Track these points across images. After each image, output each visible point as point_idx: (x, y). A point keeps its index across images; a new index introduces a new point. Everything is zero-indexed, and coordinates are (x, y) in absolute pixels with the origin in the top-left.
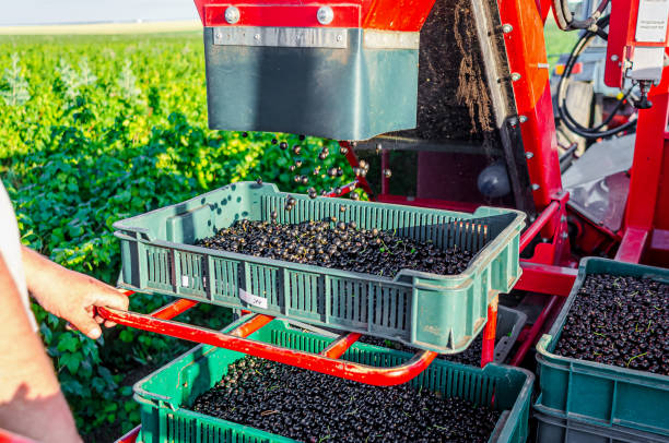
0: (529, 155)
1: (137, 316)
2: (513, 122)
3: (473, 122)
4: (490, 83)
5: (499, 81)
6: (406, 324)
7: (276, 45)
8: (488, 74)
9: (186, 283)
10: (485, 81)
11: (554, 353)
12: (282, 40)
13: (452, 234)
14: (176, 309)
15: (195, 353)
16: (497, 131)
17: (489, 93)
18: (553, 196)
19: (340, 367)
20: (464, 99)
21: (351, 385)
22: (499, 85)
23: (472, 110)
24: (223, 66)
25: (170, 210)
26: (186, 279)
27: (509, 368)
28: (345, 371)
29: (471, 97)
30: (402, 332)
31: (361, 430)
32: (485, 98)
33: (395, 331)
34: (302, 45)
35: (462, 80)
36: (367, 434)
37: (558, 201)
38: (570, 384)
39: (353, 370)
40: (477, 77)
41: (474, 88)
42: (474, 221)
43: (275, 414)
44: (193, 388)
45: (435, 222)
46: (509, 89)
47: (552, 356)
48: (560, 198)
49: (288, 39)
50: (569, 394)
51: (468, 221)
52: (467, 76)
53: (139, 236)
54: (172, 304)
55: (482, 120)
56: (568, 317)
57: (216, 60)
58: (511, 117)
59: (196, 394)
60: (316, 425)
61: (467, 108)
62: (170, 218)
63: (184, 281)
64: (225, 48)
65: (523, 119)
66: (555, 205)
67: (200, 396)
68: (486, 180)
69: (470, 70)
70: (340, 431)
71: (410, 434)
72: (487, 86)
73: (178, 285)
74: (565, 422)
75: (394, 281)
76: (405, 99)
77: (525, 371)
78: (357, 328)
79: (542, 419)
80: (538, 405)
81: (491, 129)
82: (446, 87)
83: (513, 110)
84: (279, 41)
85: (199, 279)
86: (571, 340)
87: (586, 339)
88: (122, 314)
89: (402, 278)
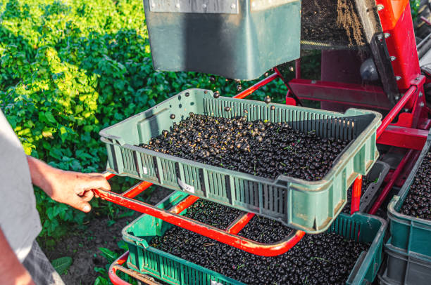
0: (393, 58)
1: (114, 195)
2: (380, 37)
3: (350, 39)
4: (360, 14)
5: (368, 11)
6: (285, 211)
7: (190, 11)
8: (359, 8)
9: (146, 172)
10: (356, 12)
11: (400, 212)
12: (194, 9)
13: (329, 127)
14: (140, 188)
15: (164, 203)
16: (367, 45)
17: (360, 20)
18: (412, 82)
19: (238, 242)
20: (342, 25)
21: (263, 224)
22: (368, 13)
23: (348, 32)
24: (157, 27)
25: (142, 116)
26: (145, 169)
27: (370, 217)
28: (240, 245)
29: (347, 23)
30: (282, 215)
31: (266, 260)
32: (357, 24)
33: (277, 214)
34: (208, 12)
35: (340, 12)
36: (269, 263)
37: (416, 86)
38: (411, 234)
39: (246, 245)
40: (350, 10)
41: (349, 17)
42: (344, 119)
43: (212, 246)
44: (162, 226)
45: (318, 118)
46: (376, 16)
47: (398, 215)
48: (417, 83)
49: (198, 8)
50: (410, 240)
51: (340, 118)
52: (343, 9)
53: (114, 142)
54: (137, 186)
55: (356, 38)
56: (415, 178)
57: (152, 22)
58: (379, 33)
59: (165, 229)
60: (237, 255)
61: (345, 30)
62: (140, 122)
63: (144, 171)
64: (158, 14)
65: (387, 35)
66: (413, 89)
67: (168, 230)
68: (365, 70)
69: (345, 6)
70: (252, 260)
71: (298, 263)
72: (358, 16)
73: (141, 173)
74: (407, 257)
75: (274, 184)
76: (289, 40)
77: (381, 219)
78: (252, 210)
79: (391, 254)
80: (388, 245)
81: (363, 44)
82: (329, 17)
83: (379, 29)
84: (192, 9)
85: (153, 169)
86: (415, 197)
87: (426, 197)
88: (105, 193)
89: (280, 182)
